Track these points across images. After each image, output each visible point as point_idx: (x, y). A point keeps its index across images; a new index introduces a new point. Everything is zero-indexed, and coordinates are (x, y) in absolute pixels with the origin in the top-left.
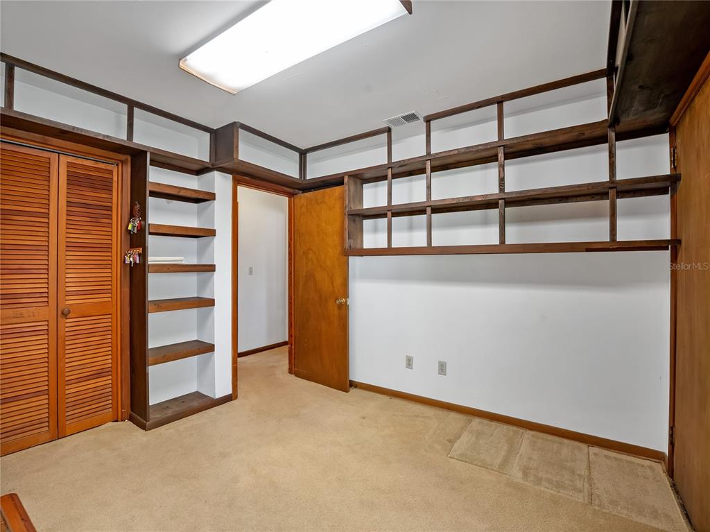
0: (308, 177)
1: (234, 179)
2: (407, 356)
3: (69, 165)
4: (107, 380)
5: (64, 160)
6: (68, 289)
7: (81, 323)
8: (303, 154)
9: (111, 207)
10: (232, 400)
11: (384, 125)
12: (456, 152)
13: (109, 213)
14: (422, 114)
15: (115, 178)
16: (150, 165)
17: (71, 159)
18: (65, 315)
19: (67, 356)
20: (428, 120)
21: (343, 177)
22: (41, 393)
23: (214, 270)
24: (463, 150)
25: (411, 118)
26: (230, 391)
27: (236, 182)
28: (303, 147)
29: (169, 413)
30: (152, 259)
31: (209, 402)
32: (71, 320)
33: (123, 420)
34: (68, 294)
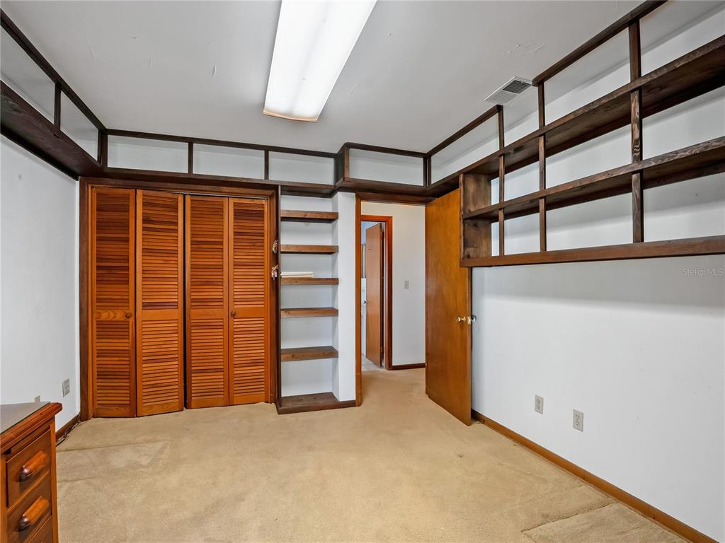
0: (433, 181)
1: (357, 197)
2: (536, 396)
3: (235, 204)
4: (260, 369)
5: (232, 201)
6: (235, 297)
7: (244, 323)
8: (427, 158)
9: (263, 233)
10: (355, 406)
11: (492, 105)
12: (572, 117)
13: (262, 238)
14: (529, 78)
15: (266, 210)
16: (281, 194)
17: (237, 201)
18: (234, 315)
19: (235, 346)
20: (540, 82)
21: (458, 177)
22: (221, 370)
23: (337, 283)
24: (581, 112)
25: (517, 87)
26: (353, 397)
27: (359, 198)
28: (426, 150)
29: (299, 405)
30: (284, 274)
31: (333, 403)
32: (238, 320)
33: (271, 403)
34: (235, 300)
